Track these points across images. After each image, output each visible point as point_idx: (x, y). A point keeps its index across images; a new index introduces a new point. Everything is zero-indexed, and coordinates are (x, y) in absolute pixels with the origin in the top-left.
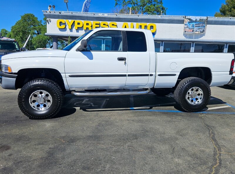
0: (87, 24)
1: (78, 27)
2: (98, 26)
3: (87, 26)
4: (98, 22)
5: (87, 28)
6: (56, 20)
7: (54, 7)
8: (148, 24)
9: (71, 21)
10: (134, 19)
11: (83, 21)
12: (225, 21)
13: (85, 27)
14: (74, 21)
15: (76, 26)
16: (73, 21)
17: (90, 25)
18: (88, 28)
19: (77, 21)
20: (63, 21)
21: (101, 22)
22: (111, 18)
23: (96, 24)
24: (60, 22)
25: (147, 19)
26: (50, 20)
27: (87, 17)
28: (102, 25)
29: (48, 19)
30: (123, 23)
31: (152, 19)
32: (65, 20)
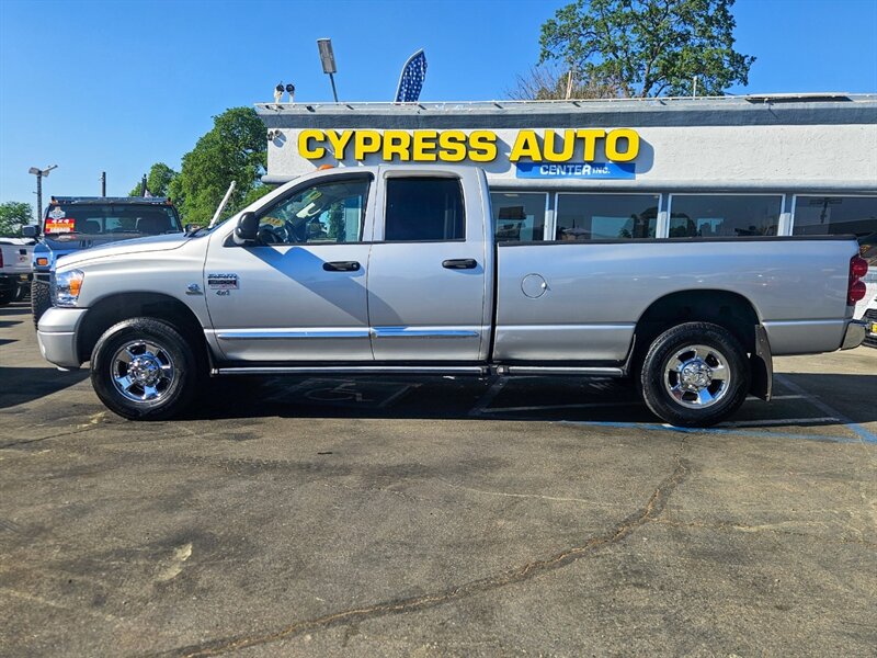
0: (396, 141)
1: (365, 154)
2: (432, 145)
3: (396, 149)
4: (431, 133)
5: (393, 154)
6: (298, 131)
7: (291, 89)
8: (608, 130)
9: (346, 133)
10: (558, 115)
11: (381, 131)
13: (389, 150)
14: (354, 133)
15: (360, 149)
16: (349, 132)
17: (405, 143)
18: (398, 154)
19: (361, 133)
20: (318, 134)
21: (440, 131)
22: (475, 116)
23: (424, 140)
24: (309, 139)
26: (277, 132)
27: (395, 117)
28: (444, 143)
29: (274, 130)
30: (518, 131)
31: (625, 113)
32: (323, 130)
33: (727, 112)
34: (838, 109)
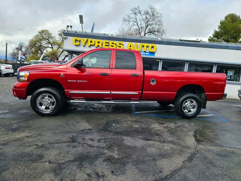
0: (99, 42)
1: (90, 45)
2: (107, 44)
3: (99, 44)
4: (107, 41)
6: (73, 38)
7: (71, 27)
8: (149, 44)
9: (85, 39)
10: (138, 40)
11: (95, 40)
12: (215, 45)
13: (97, 44)
14: (88, 39)
15: (89, 43)
16: (86, 39)
17: (101, 43)
18: (99, 46)
19: (90, 40)
20: (78, 39)
21: (110, 41)
22: (118, 38)
23: (106, 43)
24: (76, 40)
25: (149, 40)
26: (67, 37)
27: (99, 36)
28: (111, 44)
30: (128, 43)
31: (153, 41)
32: (80, 38)
33: (176, 42)
34: (198, 44)
